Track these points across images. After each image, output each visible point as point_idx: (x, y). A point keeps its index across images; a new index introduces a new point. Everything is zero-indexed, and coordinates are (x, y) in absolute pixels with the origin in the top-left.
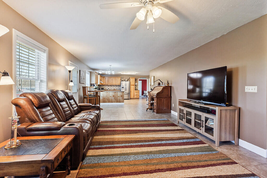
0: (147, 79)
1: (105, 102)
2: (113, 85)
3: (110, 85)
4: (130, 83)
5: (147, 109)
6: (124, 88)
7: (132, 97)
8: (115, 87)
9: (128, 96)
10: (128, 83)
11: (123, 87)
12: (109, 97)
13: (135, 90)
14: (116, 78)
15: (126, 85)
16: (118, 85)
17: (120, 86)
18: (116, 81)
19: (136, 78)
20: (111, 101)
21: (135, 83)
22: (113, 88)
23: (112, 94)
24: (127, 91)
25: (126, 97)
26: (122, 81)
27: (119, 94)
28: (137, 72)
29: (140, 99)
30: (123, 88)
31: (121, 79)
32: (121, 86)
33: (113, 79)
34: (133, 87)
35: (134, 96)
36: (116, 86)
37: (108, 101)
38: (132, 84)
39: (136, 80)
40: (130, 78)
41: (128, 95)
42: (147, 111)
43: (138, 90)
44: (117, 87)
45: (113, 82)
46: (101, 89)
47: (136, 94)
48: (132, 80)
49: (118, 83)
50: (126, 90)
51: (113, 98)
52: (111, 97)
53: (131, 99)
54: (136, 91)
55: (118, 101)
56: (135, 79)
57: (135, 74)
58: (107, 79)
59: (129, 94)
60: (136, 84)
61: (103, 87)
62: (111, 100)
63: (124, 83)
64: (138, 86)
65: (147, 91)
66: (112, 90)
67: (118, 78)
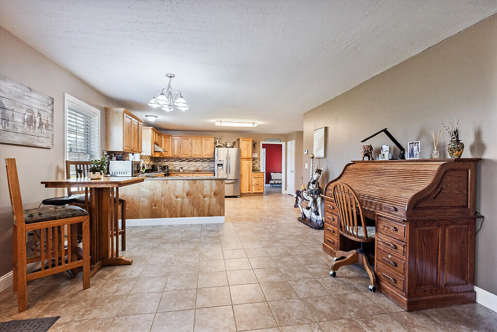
0: (283, 144)
1: (160, 217)
2: (194, 159)
3: (187, 159)
4: (239, 152)
5: (335, 268)
6: (225, 166)
7: (245, 190)
8: (198, 164)
9: (235, 189)
10: (233, 151)
11: (222, 165)
12: (173, 197)
13: (253, 170)
14: (203, 139)
15: (228, 158)
16: (208, 159)
17: (212, 160)
18: (202, 147)
19: (256, 140)
20: (181, 211)
21: (253, 152)
22: (193, 166)
23: (184, 187)
24: (232, 176)
25: (228, 190)
26: (217, 147)
27: (208, 187)
28: (261, 120)
30: (220, 168)
31: (215, 143)
32: (214, 161)
33: (194, 141)
34: (246, 165)
35: (249, 187)
36: (203, 160)
37: (170, 211)
38: (244, 155)
39: (254, 145)
40: (238, 140)
41: (234, 186)
42: (334, 275)
43: (260, 170)
44: (205, 164)
45: (194, 149)
46: (159, 168)
48: (246, 145)
49: (207, 153)
50: (228, 171)
51: (186, 200)
52: (178, 199)
53: (242, 195)
54: (256, 174)
55: (203, 211)
56: (253, 142)
57: (256, 125)
58: (176, 141)
59: (237, 181)
60: (256, 155)
61: (166, 164)
62: (179, 210)
63: (222, 154)
64: (261, 160)
65: (281, 173)
66: (190, 170)
67: (206, 139)
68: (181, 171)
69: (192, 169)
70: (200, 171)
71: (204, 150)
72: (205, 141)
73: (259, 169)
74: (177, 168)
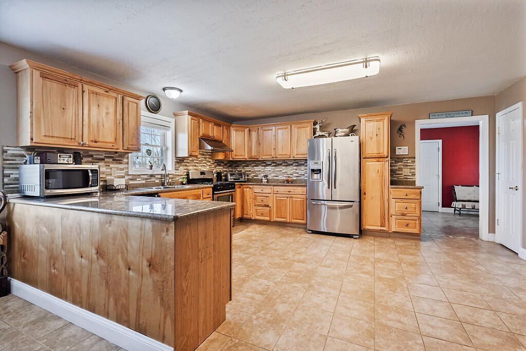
0: (482, 121)
3: (273, 162)
6: (325, 173)
7: (372, 223)
8: (290, 170)
9: (348, 221)
11: (320, 170)
13: (393, 183)
14: (293, 126)
15: (332, 157)
18: (293, 142)
21: (393, 145)
22: (282, 173)
26: (316, 137)
29: (430, 238)
30: (316, 176)
31: (314, 131)
34: (378, 171)
35: (383, 218)
38: (371, 150)
39: (398, 130)
40: (359, 121)
43: (413, 183)
45: (280, 144)
47: (395, 207)
48: (374, 131)
49: (302, 150)
50: (332, 183)
54: (401, 192)
56: (392, 123)
58: (254, 135)
60: (402, 151)
63: (322, 150)
64: (416, 160)
65: (478, 186)
66: (278, 180)
67: (299, 126)
68: (264, 180)
69: (281, 178)
70: (292, 182)
71: (294, 145)
72: (296, 130)
73: (410, 178)
74: (260, 177)
